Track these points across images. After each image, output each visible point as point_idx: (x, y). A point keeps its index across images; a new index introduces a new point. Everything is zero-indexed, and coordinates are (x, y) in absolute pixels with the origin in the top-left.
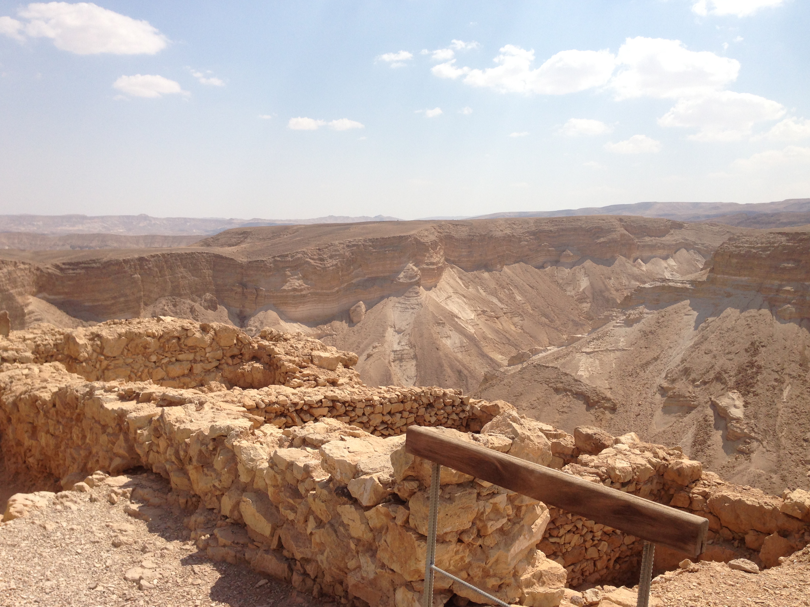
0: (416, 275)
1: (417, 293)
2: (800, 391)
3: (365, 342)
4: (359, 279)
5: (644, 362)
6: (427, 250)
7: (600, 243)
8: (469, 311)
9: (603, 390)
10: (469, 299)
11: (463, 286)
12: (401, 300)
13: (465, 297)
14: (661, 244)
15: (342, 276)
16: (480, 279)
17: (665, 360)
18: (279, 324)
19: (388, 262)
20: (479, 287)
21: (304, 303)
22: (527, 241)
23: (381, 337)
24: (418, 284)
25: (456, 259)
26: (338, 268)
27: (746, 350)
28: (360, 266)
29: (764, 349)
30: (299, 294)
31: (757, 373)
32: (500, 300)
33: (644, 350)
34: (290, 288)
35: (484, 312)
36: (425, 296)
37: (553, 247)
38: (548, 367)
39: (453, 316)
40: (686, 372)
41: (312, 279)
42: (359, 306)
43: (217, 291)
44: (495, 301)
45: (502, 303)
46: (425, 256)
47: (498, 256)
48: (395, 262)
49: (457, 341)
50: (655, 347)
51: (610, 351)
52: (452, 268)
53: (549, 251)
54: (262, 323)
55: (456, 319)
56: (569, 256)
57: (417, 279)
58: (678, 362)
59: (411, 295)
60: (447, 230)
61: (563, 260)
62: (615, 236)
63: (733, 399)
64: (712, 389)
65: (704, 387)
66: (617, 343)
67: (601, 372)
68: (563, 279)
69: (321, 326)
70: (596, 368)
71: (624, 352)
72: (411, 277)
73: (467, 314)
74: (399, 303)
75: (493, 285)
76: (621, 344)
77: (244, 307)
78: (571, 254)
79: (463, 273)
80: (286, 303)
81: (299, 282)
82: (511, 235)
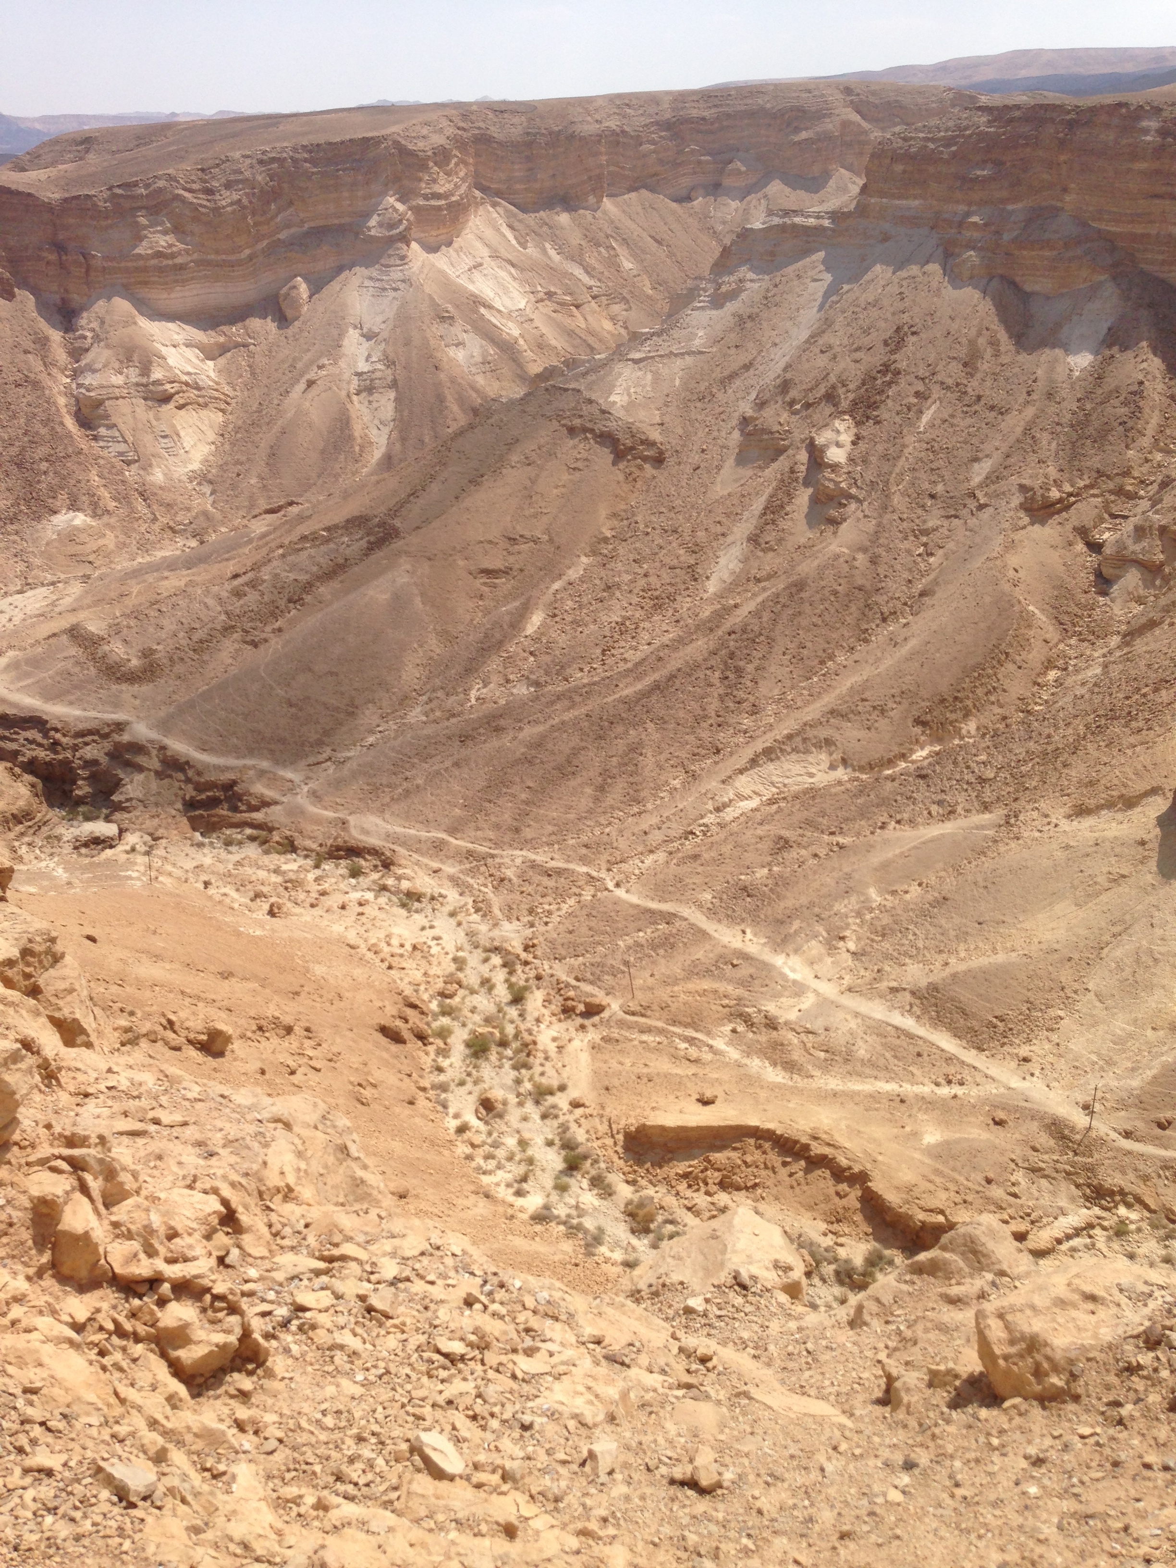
0: (400, 221)
1: (403, 258)
2: (950, 411)
3: (307, 357)
4: (293, 230)
5: (726, 373)
6: (424, 167)
8: (515, 294)
9: (644, 427)
10: (522, 270)
11: (514, 242)
12: (374, 272)
13: (513, 265)
15: (256, 224)
16: (550, 228)
17: (761, 368)
18: (135, 323)
19: (346, 194)
20: (548, 246)
21: (184, 281)
22: (653, 142)
23: (334, 347)
24: (404, 239)
25: (503, 187)
26: (244, 207)
27: (886, 343)
28: (291, 203)
29: (914, 339)
30: (170, 262)
31: (890, 384)
32: (588, 270)
33: (733, 351)
34: (150, 252)
35: (550, 295)
36: (419, 264)
37: (709, 154)
38: (566, 390)
39: (477, 302)
40: (785, 386)
41: (192, 233)
42: (295, 287)
43: (11, 261)
44: (578, 272)
45: (592, 276)
46: (420, 180)
47: (590, 178)
48: (360, 194)
49: (477, 352)
50: (751, 345)
51: (676, 355)
52: (494, 205)
53: (699, 162)
54: (103, 323)
55: (482, 310)
56: (739, 173)
57: (402, 228)
58: (779, 371)
59: (392, 262)
61: (727, 182)
62: (830, 126)
63: (838, 432)
64: (816, 417)
65: (804, 413)
66: (690, 340)
67: (651, 394)
68: (724, 223)
69: (224, 328)
70: (644, 387)
71: (702, 357)
72: (391, 226)
73: (512, 298)
74: (371, 278)
75: (576, 238)
76: (697, 342)
77: (66, 291)
78: (743, 169)
79: (515, 216)
80: (146, 283)
81: (167, 238)
82: (618, 130)
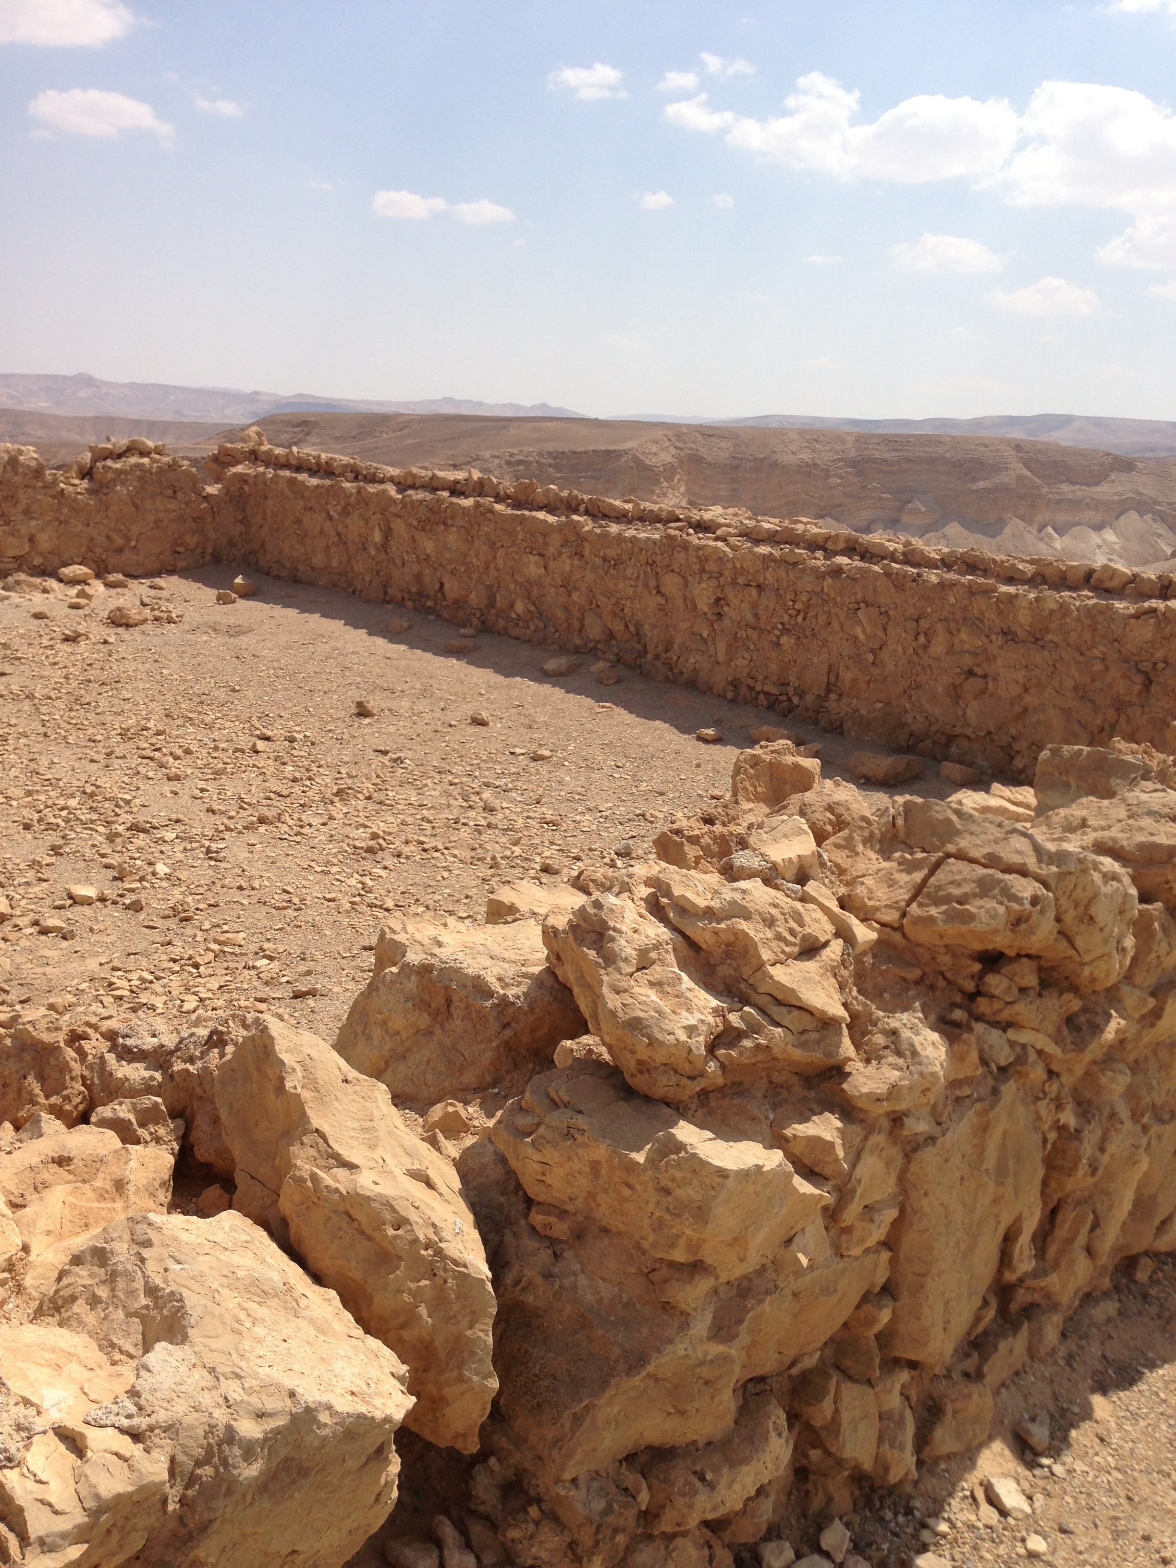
7: (977, 491)
14: (1092, 499)
60: (692, 445)
